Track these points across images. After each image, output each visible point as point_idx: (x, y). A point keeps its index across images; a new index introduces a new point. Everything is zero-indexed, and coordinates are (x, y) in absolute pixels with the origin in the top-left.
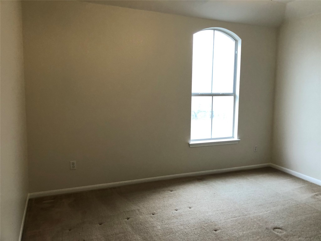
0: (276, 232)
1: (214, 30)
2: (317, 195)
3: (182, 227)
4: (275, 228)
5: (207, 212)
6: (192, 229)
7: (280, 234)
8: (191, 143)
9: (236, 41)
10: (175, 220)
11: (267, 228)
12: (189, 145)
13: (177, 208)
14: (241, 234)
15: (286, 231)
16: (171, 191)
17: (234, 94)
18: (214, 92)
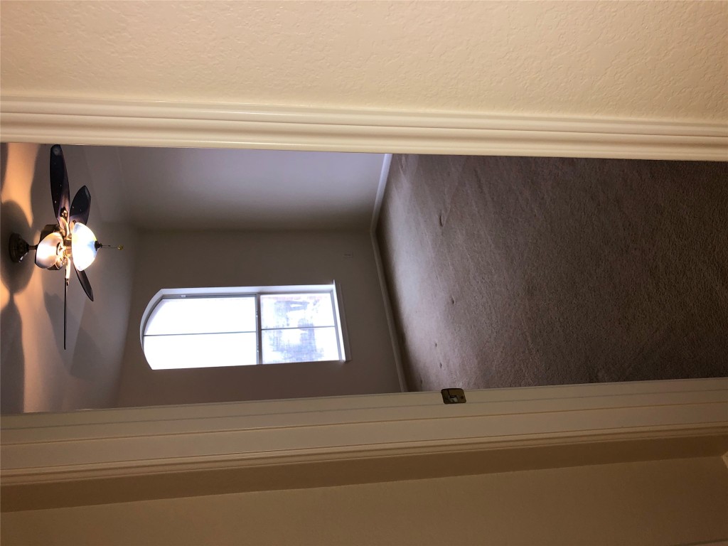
0: (444, 222)
1: (144, 336)
2: (402, 167)
3: (456, 350)
4: (441, 224)
5: (437, 317)
6: (456, 335)
7: (446, 218)
8: (344, 358)
9: (164, 297)
10: (451, 363)
11: (442, 235)
12: (347, 361)
13: (439, 366)
14: (451, 267)
15: (441, 210)
16: (421, 382)
17: (257, 296)
18: (254, 328)
